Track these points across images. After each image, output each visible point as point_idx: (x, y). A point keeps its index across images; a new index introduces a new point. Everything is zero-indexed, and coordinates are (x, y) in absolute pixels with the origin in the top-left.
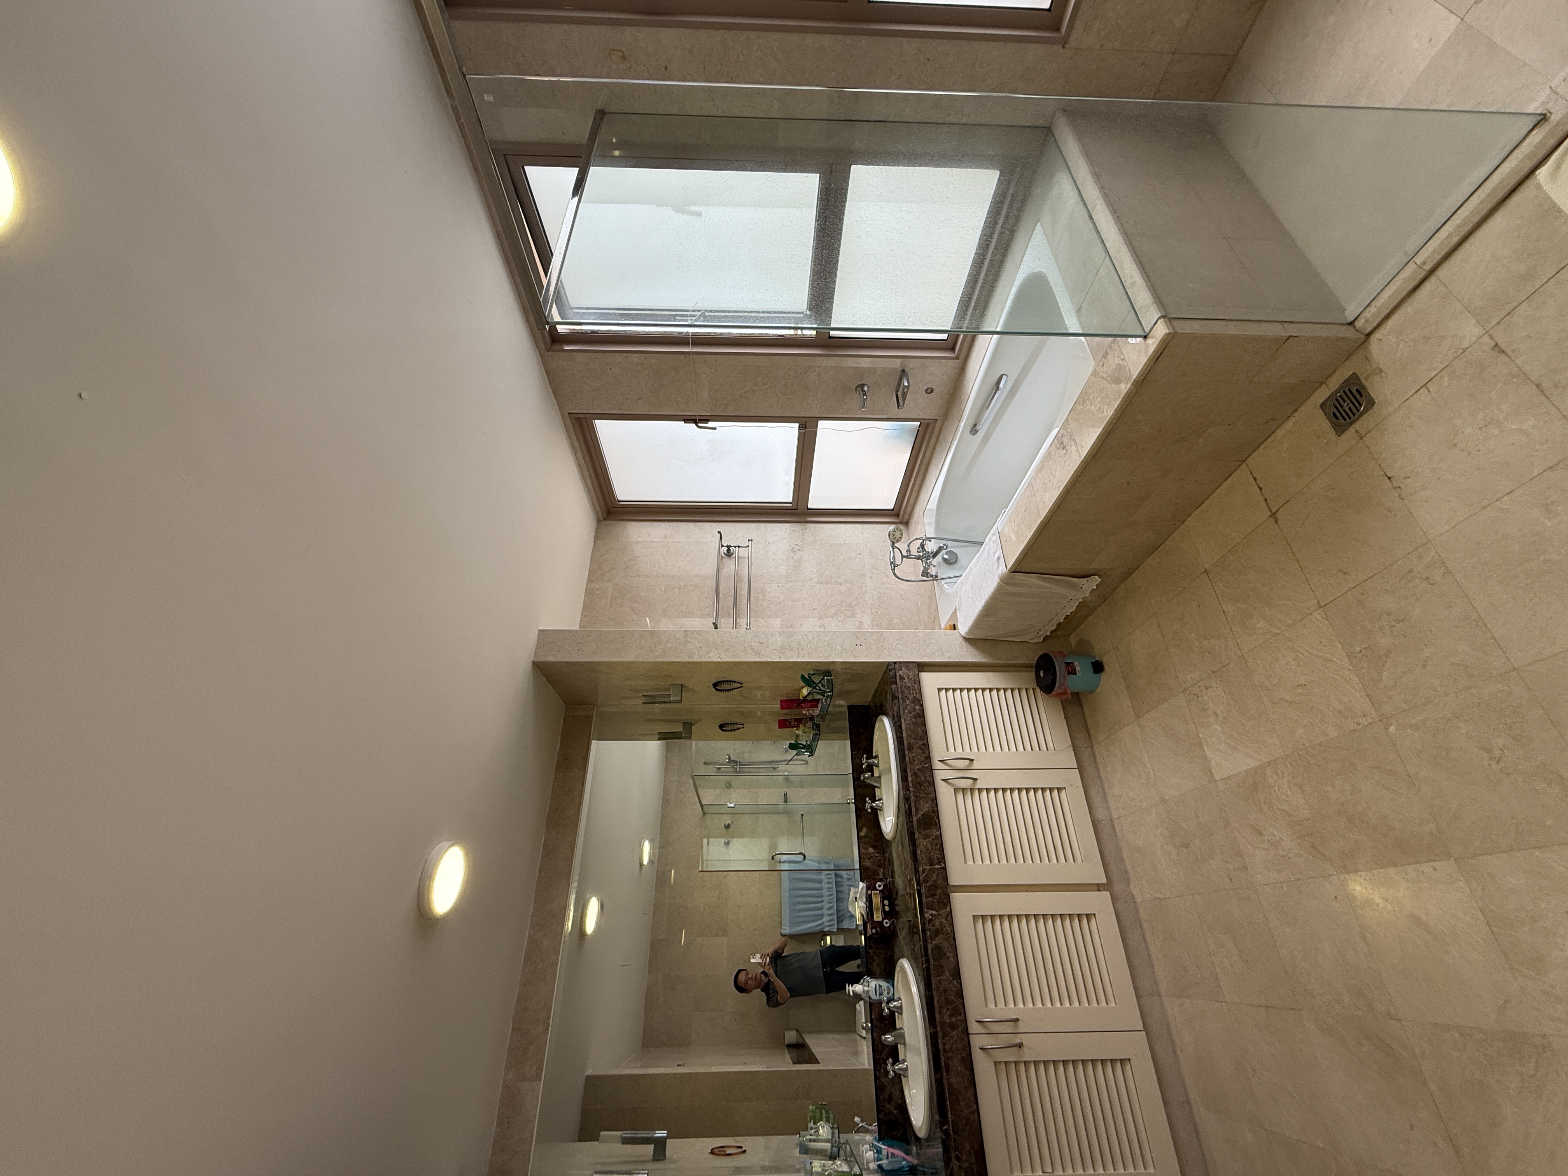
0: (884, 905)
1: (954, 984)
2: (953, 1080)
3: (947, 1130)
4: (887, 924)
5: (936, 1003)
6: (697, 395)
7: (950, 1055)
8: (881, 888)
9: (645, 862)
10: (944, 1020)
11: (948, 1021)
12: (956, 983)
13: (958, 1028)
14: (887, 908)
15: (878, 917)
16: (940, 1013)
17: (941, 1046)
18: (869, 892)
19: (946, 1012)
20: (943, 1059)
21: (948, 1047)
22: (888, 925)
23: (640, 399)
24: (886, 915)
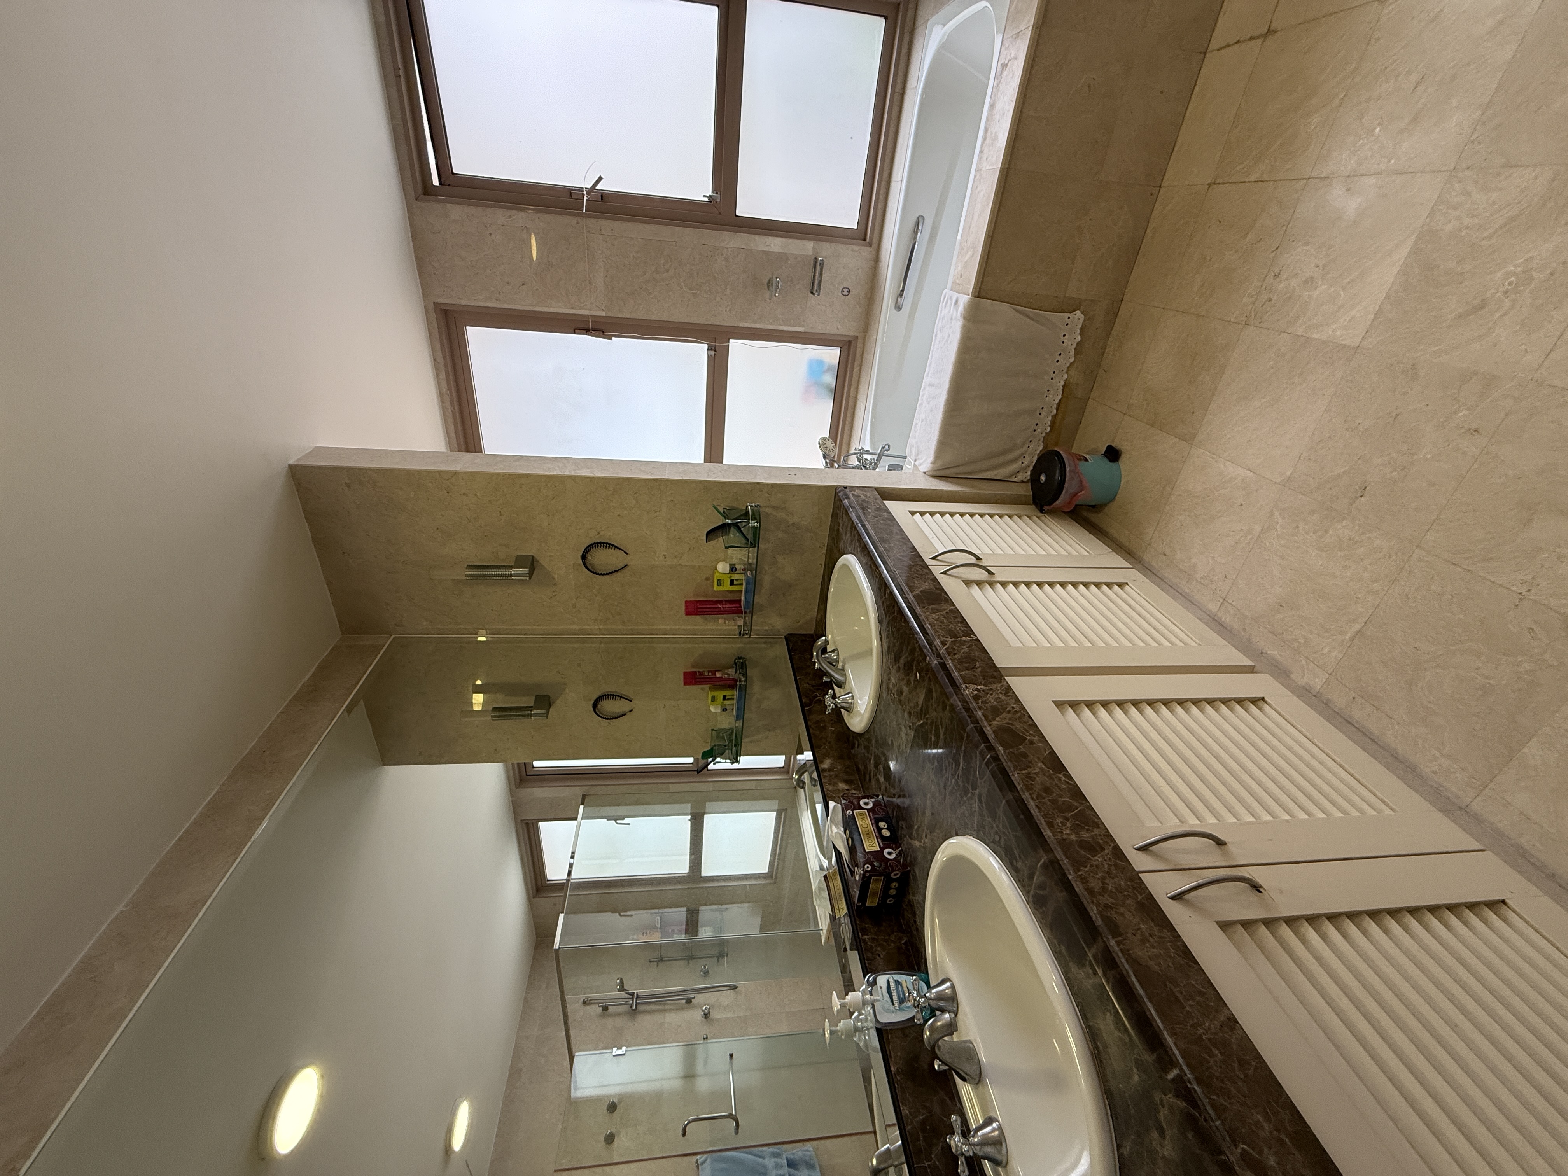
0: (879, 830)
1: (1060, 779)
2: (1140, 953)
3: (1180, 1080)
4: (890, 854)
5: (1034, 811)
6: (591, 283)
7: (1107, 900)
8: (870, 806)
9: (457, 1143)
10: (1065, 837)
11: (1073, 837)
12: (1063, 779)
13: (1103, 849)
14: (886, 833)
15: (872, 845)
16: (1050, 825)
17: (1079, 888)
18: (850, 813)
19: (1063, 824)
20: (1093, 911)
21: (1095, 885)
22: (893, 856)
23: (523, 284)
24: (886, 842)
